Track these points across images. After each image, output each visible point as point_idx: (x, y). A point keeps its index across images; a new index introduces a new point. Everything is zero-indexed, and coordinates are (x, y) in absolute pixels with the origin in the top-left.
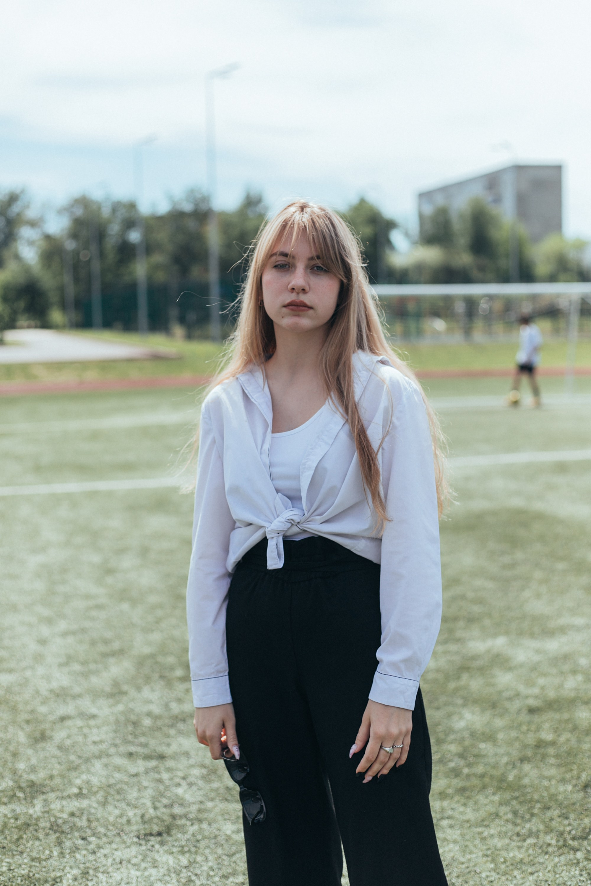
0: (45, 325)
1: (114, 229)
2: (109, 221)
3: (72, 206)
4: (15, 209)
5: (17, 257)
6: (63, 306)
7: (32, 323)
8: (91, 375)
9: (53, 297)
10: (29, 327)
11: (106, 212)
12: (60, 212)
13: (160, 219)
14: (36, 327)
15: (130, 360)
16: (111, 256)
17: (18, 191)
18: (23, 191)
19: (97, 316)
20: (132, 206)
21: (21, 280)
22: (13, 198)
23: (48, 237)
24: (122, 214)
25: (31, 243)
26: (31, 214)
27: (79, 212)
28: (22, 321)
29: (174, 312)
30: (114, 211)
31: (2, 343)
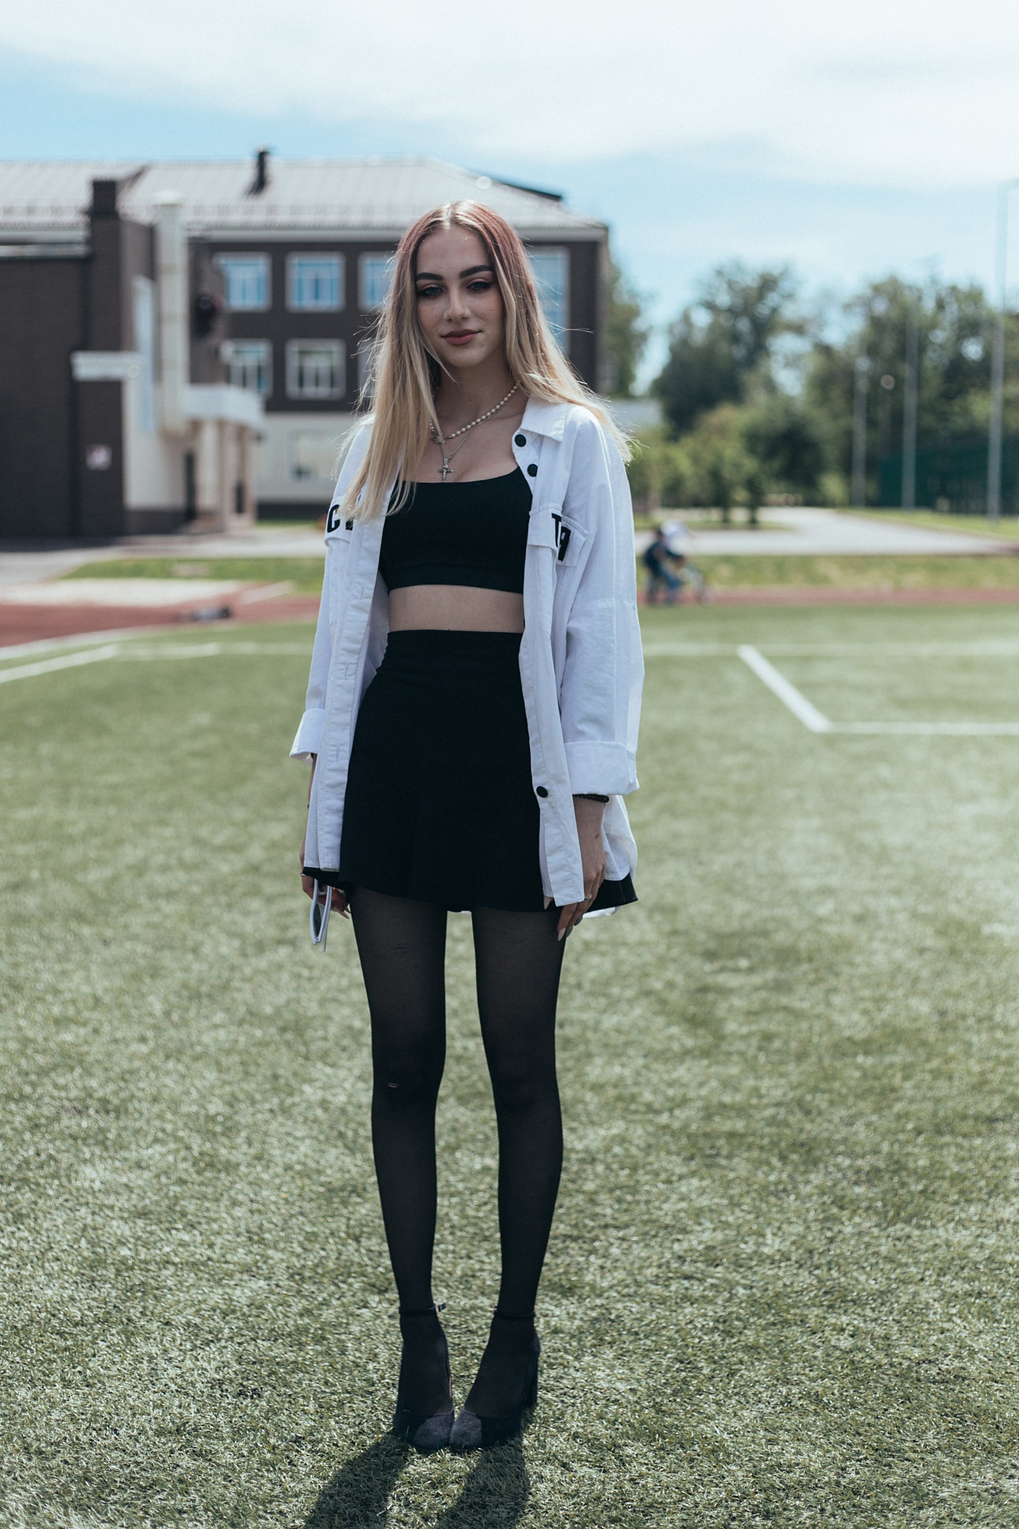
1: (941, 336)
2: (933, 323)
3: (870, 297)
4: (770, 302)
5: (771, 386)
6: (847, 468)
8: (915, 580)
9: (831, 453)
11: (927, 307)
12: (849, 307)
14: (796, 504)
15: (980, 557)
16: (935, 384)
17: (776, 272)
18: (785, 273)
19: (909, 486)
20: (975, 296)
21: (781, 423)
22: (768, 284)
23: (826, 350)
24: (952, 311)
25: (792, 362)
26: (790, 312)
27: (880, 308)
28: (776, 494)
30: (941, 305)
31: (753, 524)
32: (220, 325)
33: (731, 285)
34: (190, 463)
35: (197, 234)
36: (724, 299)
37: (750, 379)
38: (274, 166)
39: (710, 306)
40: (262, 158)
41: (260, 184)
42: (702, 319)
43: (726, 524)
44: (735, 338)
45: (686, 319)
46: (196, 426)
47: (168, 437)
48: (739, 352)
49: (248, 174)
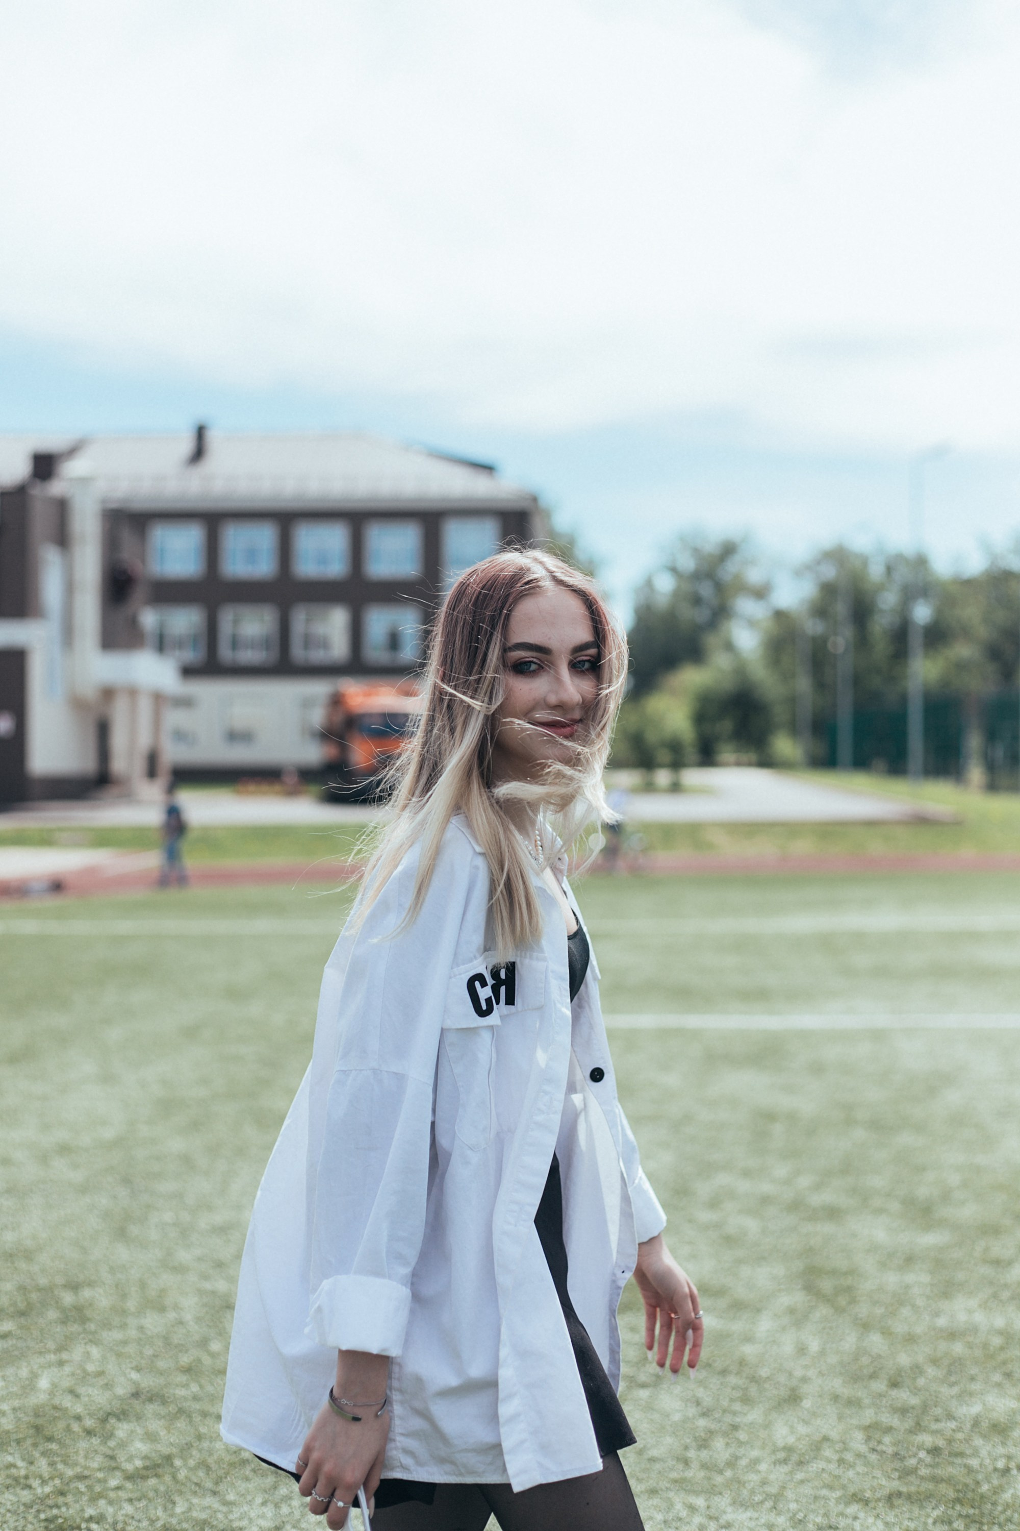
0: (766, 762)
1: (889, 600)
2: (881, 587)
3: (818, 563)
4: (731, 568)
5: (729, 646)
6: (794, 730)
7: (745, 757)
8: (803, 847)
9: (780, 713)
10: (738, 764)
11: (876, 572)
12: (799, 573)
13: (968, 583)
14: (750, 764)
15: (871, 824)
16: (881, 647)
17: (735, 539)
19: (845, 747)
20: (921, 562)
21: (728, 685)
22: (728, 550)
23: (780, 615)
24: (902, 575)
25: (752, 623)
26: (754, 576)
27: (829, 572)
28: (727, 753)
29: (974, 742)
30: (889, 570)
31: (676, 788)
32: (139, 593)
33: (696, 551)
34: (103, 730)
35: (114, 506)
36: (688, 564)
37: (712, 641)
38: (214, 438)
39: (674, 570)
40: (201, 433)
41: (199, 453)
42: (665, 585)
43: (649, 788)
44: (697, 601)
45: (649, 583)
46: (108, 693)
47: (78, 704)
48: (701, 615)
49: (186, 446)
